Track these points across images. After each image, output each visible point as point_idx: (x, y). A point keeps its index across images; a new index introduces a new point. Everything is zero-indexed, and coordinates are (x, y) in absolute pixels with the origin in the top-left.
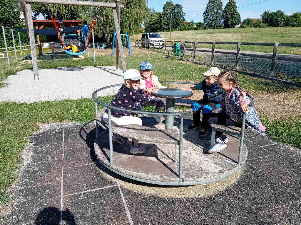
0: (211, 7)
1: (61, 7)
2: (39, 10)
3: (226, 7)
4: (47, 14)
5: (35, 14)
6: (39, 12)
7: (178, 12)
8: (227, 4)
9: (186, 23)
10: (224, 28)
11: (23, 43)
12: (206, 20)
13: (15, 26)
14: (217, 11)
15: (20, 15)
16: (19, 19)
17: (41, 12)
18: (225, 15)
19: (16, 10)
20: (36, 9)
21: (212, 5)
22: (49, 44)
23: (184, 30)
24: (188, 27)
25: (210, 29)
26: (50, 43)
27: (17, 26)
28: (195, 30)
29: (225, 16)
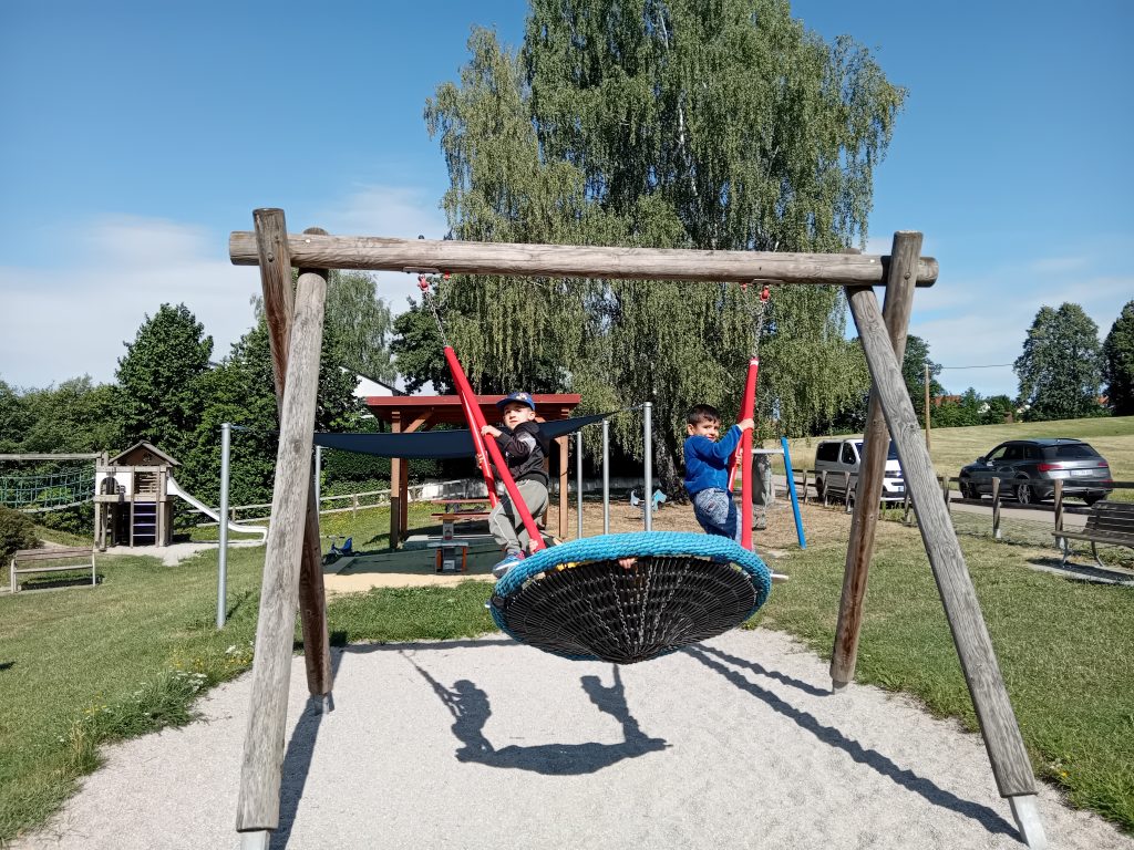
0: (1048, 338)
1: (498, 350)
2: (422, 369)
3: (1110, 337)
4: (447, 385)
5: (410, 386)
6: (423, 377)
7: (912, 363)
8: (1114, 325)
9: (944, 399)
10: (1113, 415)
11: (352, 483)
12: (1030, 387)
13: (332, 423)
14: (1074, 351)
15: (355, 387)
16: (351, 398)
17: (430, 375)
18: (1112, 365)
19: (344, 370)
20: (415, 367)
21: (1051, 330)
22: (441, 488)
23: (940, 426)
24: (956, 413)
25: (1054, 418)
26: (445, 483)
27: (338, 425)
28: (989, 423)
29: (1113, 371)
